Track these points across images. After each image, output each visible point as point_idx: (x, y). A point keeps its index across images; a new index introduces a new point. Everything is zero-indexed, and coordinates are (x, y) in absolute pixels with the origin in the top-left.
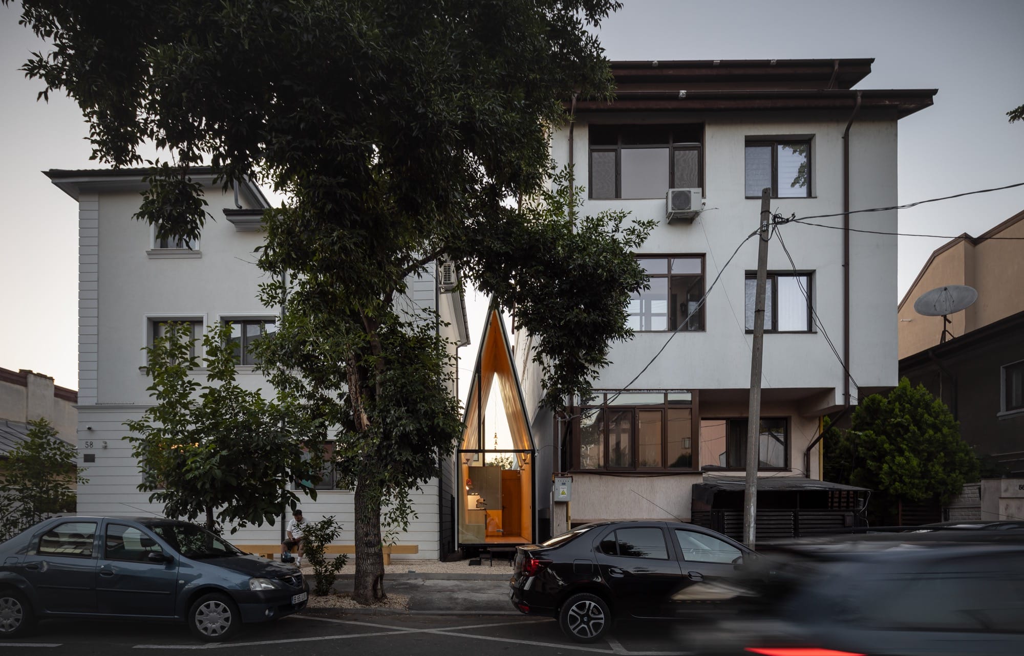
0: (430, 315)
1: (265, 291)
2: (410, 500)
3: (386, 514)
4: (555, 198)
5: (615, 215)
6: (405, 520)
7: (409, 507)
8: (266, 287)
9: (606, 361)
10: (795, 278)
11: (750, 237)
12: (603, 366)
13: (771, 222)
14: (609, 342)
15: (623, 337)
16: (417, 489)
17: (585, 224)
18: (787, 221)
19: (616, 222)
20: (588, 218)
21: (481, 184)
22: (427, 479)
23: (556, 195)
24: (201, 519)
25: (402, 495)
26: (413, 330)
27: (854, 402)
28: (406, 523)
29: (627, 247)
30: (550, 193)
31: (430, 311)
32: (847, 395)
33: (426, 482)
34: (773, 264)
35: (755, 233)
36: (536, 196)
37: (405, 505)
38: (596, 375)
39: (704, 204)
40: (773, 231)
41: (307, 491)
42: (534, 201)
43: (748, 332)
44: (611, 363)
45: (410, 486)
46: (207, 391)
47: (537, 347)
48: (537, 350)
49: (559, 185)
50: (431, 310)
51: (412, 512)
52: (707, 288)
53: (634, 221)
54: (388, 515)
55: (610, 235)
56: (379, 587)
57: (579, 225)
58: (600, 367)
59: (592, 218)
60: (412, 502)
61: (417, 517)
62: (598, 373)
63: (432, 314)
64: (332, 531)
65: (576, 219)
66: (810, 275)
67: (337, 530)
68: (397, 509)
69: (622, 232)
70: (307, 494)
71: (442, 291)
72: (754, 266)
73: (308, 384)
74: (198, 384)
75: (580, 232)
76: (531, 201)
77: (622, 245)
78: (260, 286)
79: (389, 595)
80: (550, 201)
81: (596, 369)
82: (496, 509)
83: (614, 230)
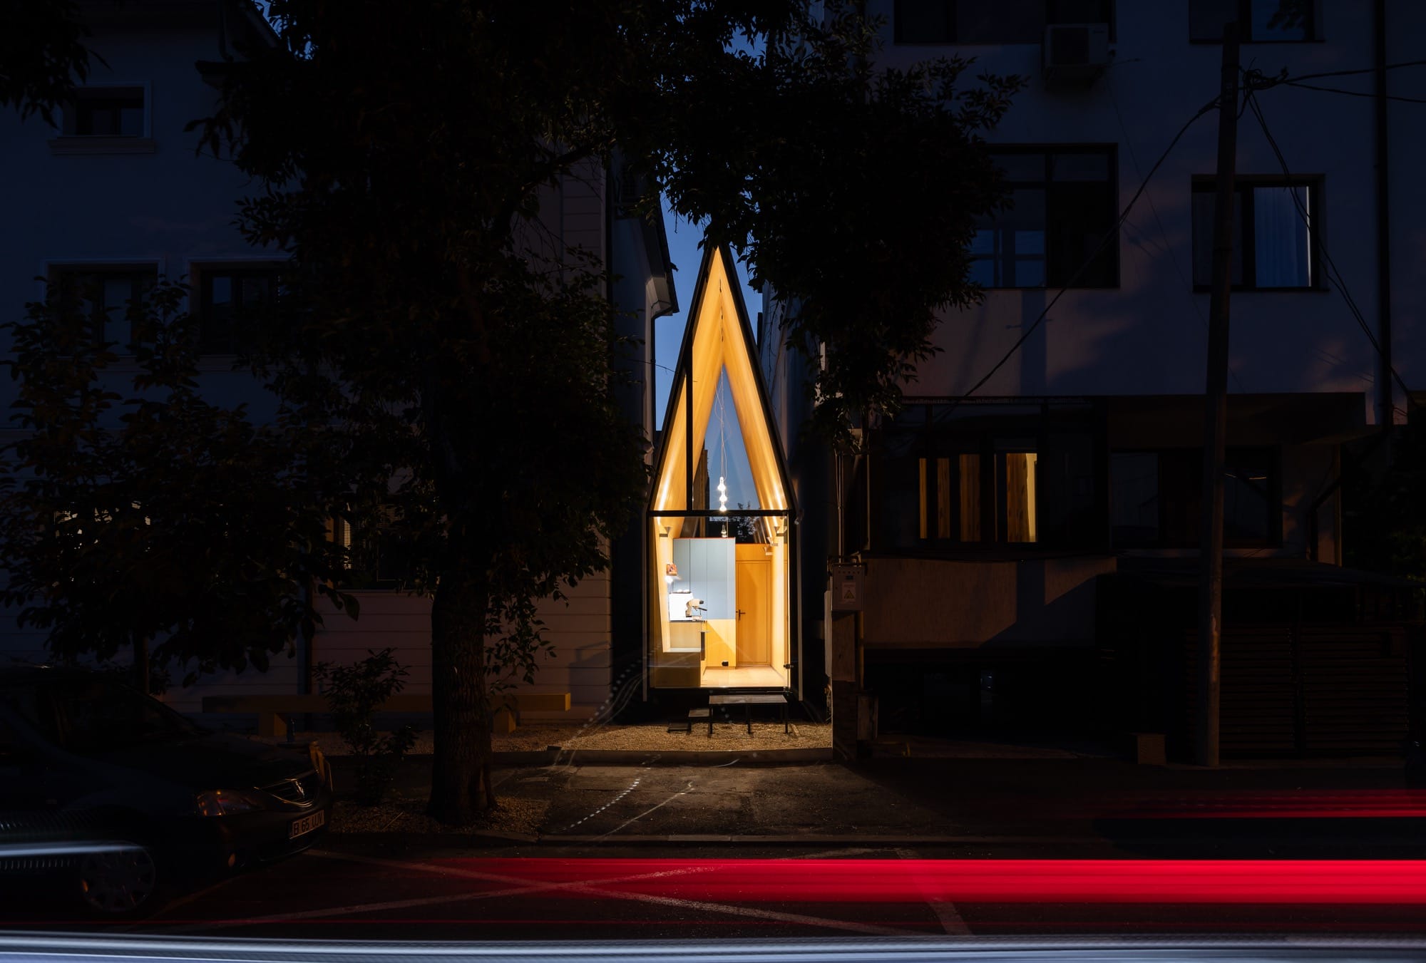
0: (581, 259)
1: (250, 213)
2: (539, 622)
3: (491, 650)
4: (829, 36)
5: (942, 66)
6: (529, 661)
7: (537, 636)
8: (252, 206)
9: (930, 347)
10: (1288, 189)
11: (1201, 112)
12: (924, 357)
13: (1241, 84)
14: (936, 311)
15: (962, 300)
16: (556, 596)
17: (886, 85)
18: (1273, 82)
19: (946, 80)
20: (890, 71)
21: (688, 11)
22: (576, 578)
23: (831, 30)
24: (124, 657)
25: (523, 611)
26: (550, 289)
27: (1400, 419)
28: (530, 668)
29: (969, 127)
30: (819, 28)
31: (581, 253)
32: (1386, 408)
33: (573, 583)
34: (1244, 163)
35: (1211, 106)
36: (793, 34)
37: (529, 632)
38: (911, 372)
39: (1113, 53)
40: (1245, 101)
41: (340, 599)
42: (788, 45)
43: (1198, 289)
44: (940, 350)
45: (543, 590)
46: (135, 409)
47: (793, 320)
48: (793, 327)
49: (837, 12)
50: (584, 250)
51: (544, 643)
52: (1122, 209)
53: (981, 77)
54: (495, 652)
55: (935, 104)
56: (482, 787)
57: (874, 87)
58: (919, 358)
59: (899, 72)
60: (542, 626)
61: (553, 655)
62: (914, 369)
63: (585, 257)
64: (386, 680)
65: (869, 76)
66: (1316, 183)
67: (398, 677)
68: (513, 639)
69: (958, 98)
70: (339, 606)
71: (620, 213)
72: (1209, 167)
73: (350, 391)
74: (118, 397)
75: (876, 99)
76: (784, 45)
77: (958, 125)
78: (240, 203)
79: (501, 801)
80: (819, 43)
81: (910, 360)
82: (724, 616)
83: (942, 94)
